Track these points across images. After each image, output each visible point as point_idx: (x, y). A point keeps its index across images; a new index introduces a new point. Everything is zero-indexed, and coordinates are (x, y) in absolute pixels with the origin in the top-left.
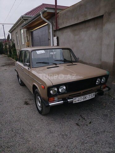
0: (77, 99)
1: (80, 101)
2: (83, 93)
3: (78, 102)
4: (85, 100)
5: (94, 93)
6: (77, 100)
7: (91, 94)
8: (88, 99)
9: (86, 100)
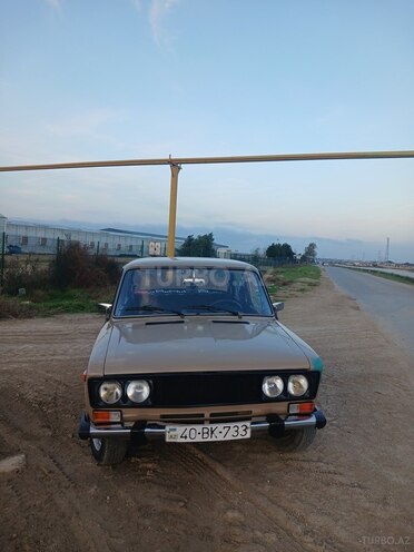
0: (180, 429)
1: (188, 440)
2: (212, 415)
3: (183, 440)
4: (209, 439)
5: (248, 424)
6: (177, 434)
7: (232, 425)
8: (220, 438)
9: (214, 439)
